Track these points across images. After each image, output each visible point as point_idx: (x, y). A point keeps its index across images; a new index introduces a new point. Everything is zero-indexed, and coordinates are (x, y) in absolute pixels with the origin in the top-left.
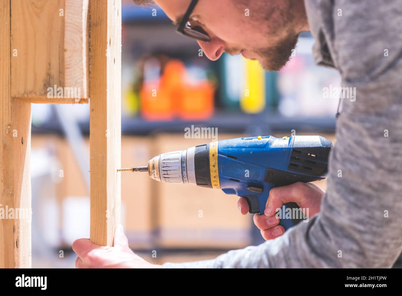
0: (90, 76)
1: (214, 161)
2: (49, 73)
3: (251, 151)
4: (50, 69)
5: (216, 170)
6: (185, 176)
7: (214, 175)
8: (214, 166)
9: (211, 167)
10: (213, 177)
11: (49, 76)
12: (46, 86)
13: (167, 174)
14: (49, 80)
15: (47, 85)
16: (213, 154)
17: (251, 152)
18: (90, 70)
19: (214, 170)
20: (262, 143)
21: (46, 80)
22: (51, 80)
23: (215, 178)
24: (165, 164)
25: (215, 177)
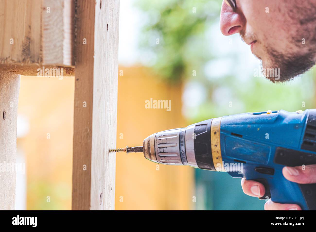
0: (76, 41)
1: (216, 140)
2: (29, 37)
3: (258, 127)
4: (30, 32)
5: (218, 151)
6: (183, 153)
7: (217, 156)
8: (216, 146)
9: (213, 147)
10: (215, 159)
11: (28, 41)
12: (24, 51)
13: (163, 152)
14: (29, 45)
15: (26, 51)
16: (214, 132)
17: (258, 129)
18: (76, 34)
19: (216, 151)
20: (270, 119)
21: (26, 45)
22: (30, 44)
23: (217, 160)
24: (161, 141)
25: (217, 158)
